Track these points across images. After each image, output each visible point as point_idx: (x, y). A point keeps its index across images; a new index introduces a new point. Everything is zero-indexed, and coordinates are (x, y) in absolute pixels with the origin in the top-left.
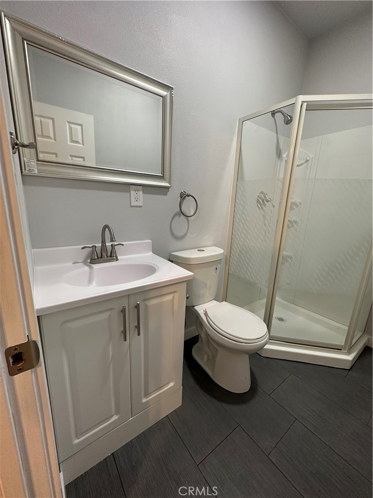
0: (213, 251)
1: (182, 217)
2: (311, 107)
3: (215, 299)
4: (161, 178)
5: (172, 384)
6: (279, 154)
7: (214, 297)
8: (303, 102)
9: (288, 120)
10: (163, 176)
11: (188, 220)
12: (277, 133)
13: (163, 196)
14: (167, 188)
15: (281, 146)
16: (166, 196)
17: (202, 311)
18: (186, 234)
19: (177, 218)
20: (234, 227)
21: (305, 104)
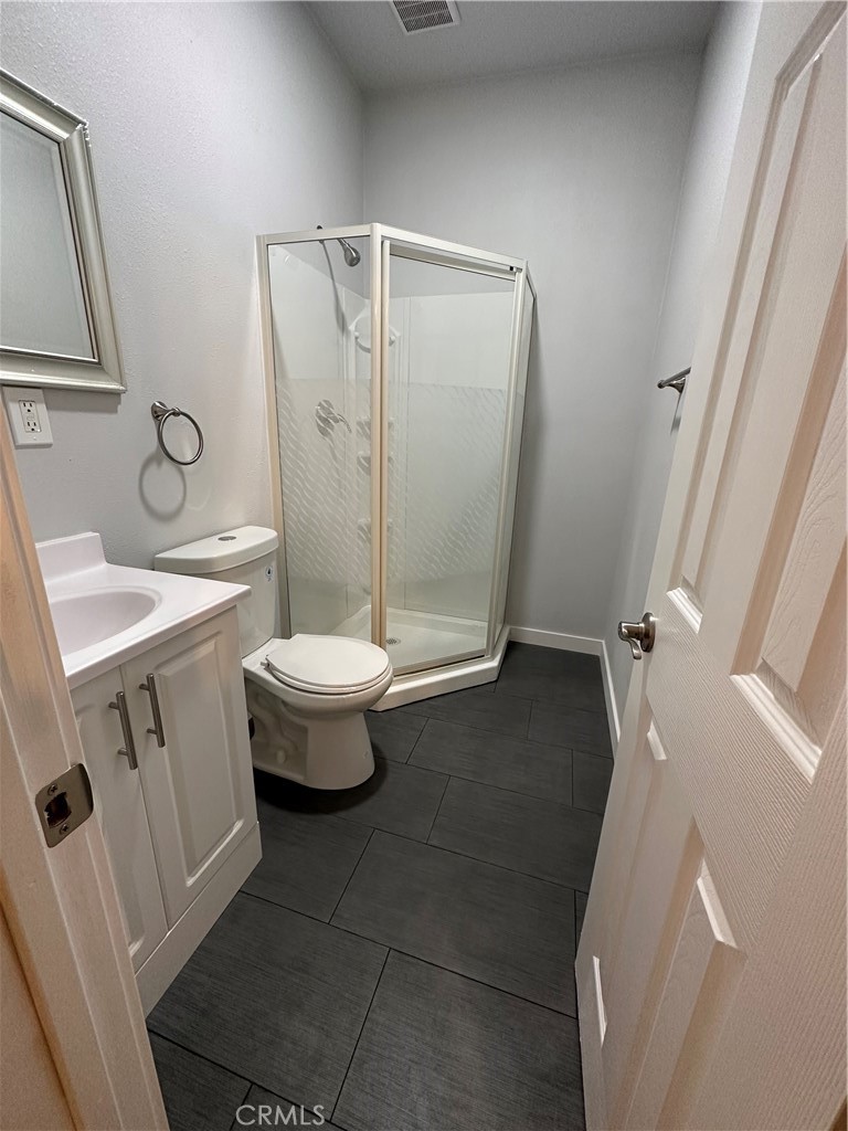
0: (254, 537)
1: (167, 465)
2: (399, 251)
3: (274, 637)
4: (97, 367)
5: (238, 825)
6: (342, 324)
7: (271, 633)
8: (384, 238)
9: (353, 259)
10: (99, 363)
11: (182, 473)
12: (333, 278)
13: (106, 416)
14: (116, 394)
15: (344, 307)
16: (113, 416)
17: (259, 665)
18: (182, 506)
19: (153, 468)
20: (285, 480)
21: (387, 243)
